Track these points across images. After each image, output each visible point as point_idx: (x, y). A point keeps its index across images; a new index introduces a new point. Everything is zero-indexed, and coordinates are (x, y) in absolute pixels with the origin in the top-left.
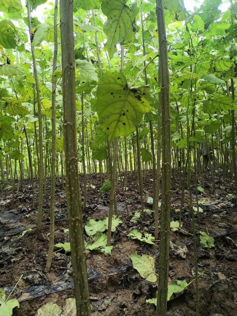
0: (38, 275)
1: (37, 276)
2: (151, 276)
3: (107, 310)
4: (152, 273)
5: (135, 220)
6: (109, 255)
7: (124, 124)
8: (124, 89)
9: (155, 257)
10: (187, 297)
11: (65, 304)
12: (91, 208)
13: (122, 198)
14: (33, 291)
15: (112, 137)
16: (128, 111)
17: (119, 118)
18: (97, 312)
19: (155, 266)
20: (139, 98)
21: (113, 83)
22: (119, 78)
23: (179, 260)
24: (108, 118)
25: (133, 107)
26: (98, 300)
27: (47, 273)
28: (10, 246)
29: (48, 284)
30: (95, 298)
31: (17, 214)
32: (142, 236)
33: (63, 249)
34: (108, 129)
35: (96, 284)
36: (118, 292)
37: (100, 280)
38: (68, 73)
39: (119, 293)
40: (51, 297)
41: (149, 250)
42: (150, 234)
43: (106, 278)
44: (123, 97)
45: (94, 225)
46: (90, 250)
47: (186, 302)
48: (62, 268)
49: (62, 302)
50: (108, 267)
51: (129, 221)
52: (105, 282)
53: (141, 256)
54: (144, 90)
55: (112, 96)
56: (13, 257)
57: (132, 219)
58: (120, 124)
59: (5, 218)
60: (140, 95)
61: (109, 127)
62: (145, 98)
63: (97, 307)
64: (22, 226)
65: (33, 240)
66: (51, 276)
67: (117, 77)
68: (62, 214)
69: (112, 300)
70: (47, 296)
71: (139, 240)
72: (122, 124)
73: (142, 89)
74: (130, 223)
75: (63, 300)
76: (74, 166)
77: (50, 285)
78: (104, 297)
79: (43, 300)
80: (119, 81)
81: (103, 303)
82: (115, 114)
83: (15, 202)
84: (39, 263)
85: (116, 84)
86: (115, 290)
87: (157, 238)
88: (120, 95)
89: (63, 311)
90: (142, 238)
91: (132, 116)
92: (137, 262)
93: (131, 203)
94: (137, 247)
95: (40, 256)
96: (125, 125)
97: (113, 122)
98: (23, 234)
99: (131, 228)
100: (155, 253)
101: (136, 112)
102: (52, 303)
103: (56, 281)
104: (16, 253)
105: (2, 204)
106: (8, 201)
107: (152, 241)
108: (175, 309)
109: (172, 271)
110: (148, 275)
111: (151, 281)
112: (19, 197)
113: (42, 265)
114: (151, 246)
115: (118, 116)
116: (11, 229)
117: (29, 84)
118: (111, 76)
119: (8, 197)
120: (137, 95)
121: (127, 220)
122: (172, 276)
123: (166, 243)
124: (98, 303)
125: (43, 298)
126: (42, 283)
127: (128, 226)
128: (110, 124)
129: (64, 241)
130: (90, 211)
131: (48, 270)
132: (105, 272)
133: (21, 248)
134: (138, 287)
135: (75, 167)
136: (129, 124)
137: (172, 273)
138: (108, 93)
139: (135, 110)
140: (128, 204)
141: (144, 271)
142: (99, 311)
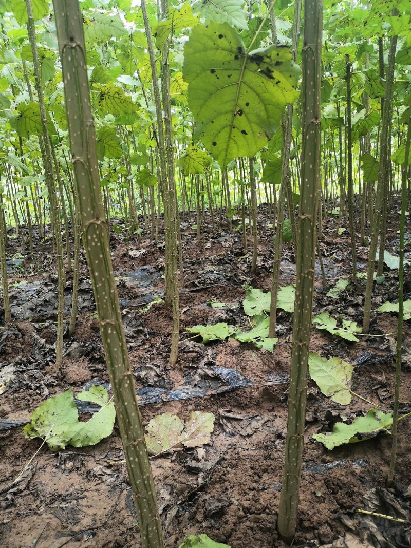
0: (153, 372)
1: (153, 374)
2: (342, 395)
3: (253, 436)
4: (345, 389)
5: (335, 294)
6: (270, 353)
7: (244, 132)
8: (236, 58)
9: (354, 363)
10: (384, 442)
11: (190, 419)
12: (266, 268)
13: (327, 250)
14: (146, 393)
15: (224, 160)
16: (247, 104)
17: (233, 120)
18: (238, 437)
19: (353, 378)
20: (268, 74)
21: (211, 49)
22: (221, 36)
23: (404, 372)
24: (212, 122)
25: (258, 95)
26: (242, 420)
27: (170, 371)
28: (128, 325)
29: (167, 386)
30: (238, 417)
31: (151, 273)
32: (337, 326)
33: (200, 336)
34: (214, 144)
35: (241, 396)
36: (279, 412)
37: (248, 390)
38: (67, 59)
39: (279, 414)
40: (171, 405)
41: (346, 350)
42: (356, 321)
43: (258, 388)
44: (235, 77)
45: (259, 299)
46: (240, 342)
47: (381, 450)
48: (191, 365)
49: (186, 414)
50: (264, 372)
51: (325, 294)
52: (256, 394)
53: (328, 358)
54: (278, 55)
55: (213, 75)
56: (130, 340)
57: (330, 291)
58: (236, 133)
59: (135, 278)
60: (270, 68)
61: (215, 140)
62: (280, 72)
63: (240, 429)
64: (156, 292)
65: (161, 318)
66: (174, 376)
67: (218, 34)
68: (217, 276)
69: (265, 423)
70: (166, 403)
71: (328, 333)
72: (240, 134)
73: (274, 54)
74: (325, 298)
75: (188, 412)
76: (94, 236)
77: (171, 389)
78: (253, 417)
79: (158, 409)
80: (223, 42)
81: (249, 426)
82: (222, 113)
83: (153, 253)
84: (161, 355)
85: (217, 49)
86: (273, 408)
87: (368, 329)
88: (229, 73)
89: (185, 428)
90: (335, 329)
91: (258, 116)
92: (319, 368)
93: (342, 260)
94: (324, 343)
95: (167, 343)
96: (246, 134)
97: (221, 130)
98: (149, 307)
99: (325, 308)
100: (356, 357)
101: (265, 105)
102: (170, 414)
103: (180, 383)
104: (135, 335)
105: (135, 255)
106: (143, 251)
107: (355, 336)
108: (358, 458)
109: (385, 389)
110: (336, 392)
111: (338, 402)
112: (158, 246)
113: (164, 358)
114: (351, 344)
115: (229, 116)
116: (139, 296)
117: (138, 49)
118: (204, 35)
119: (143, 244)
120: (264, 67)
121: (321, 293)
122: (384, 399)
123: (300, 363)
124: (242, 423)
125: (159, 406)
126: (160, 385)
127: (319, 303)
128: (217, 135)
129: (207, 322)
130: (264, 272)
131: (172, 365)
132: (258, 379)
133: (141, 328)
134: (313, 408)
135: (96, 238)
136: (253, 132)
137: (384, 394)
138: (204, 70)
139: (262, 101)
140: (336, 261)
141: (330, 385)
142: (241, 435)
